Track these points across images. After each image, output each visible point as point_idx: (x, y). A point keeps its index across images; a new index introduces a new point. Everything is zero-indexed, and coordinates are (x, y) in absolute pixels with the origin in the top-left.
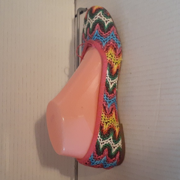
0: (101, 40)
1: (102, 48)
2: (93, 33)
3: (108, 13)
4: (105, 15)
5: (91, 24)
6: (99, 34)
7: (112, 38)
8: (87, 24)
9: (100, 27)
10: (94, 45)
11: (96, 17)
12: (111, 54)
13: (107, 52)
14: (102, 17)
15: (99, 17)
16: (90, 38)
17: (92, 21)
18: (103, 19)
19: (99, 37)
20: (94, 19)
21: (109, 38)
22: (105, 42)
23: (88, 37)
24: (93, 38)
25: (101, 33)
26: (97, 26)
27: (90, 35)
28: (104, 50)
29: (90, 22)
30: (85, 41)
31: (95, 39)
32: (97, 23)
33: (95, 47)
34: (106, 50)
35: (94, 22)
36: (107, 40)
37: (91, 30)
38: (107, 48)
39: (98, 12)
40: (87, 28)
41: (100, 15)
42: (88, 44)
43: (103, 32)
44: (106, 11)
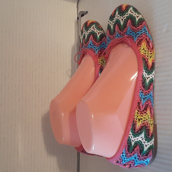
0: (94, 48)
1: (95, 55)
2: (88, 43)
3: (100, 26)
4: (98, 28)
5: (86, 35)
6: (93, 44)
7: (103, 47)
8: (83, 36)
9: (93, 37)
10: (89, 53)
11: (90, 30)
12: (102, 60)
13: (100, 58)
14: (95, 29)
15: (92, 29)
16: (86, 47)
17: (87, 33)
18: (96, 32)
19: (92, 46)
20: (89, 31)
21: (101, 47)
22: (98, 50)
23: (83, 46)
24: (87, 47)
25: (94, 43)
26: (91, 37)
27: (85, 44)
28: (96, 56)
29: (85, 34)
30: (81, 49)
31: (89, 48)
32: (91, 35)
33: (89, 54)
34: (98, 57)
35: (88, 33)
36: (99, 48)
37: (86, 41)
38: (99, 55)
39: (92, 26)
40: (83, 39)
41: (93, 28)
42: (84, 52)
43: (96, 42)
44: (99, 24)
